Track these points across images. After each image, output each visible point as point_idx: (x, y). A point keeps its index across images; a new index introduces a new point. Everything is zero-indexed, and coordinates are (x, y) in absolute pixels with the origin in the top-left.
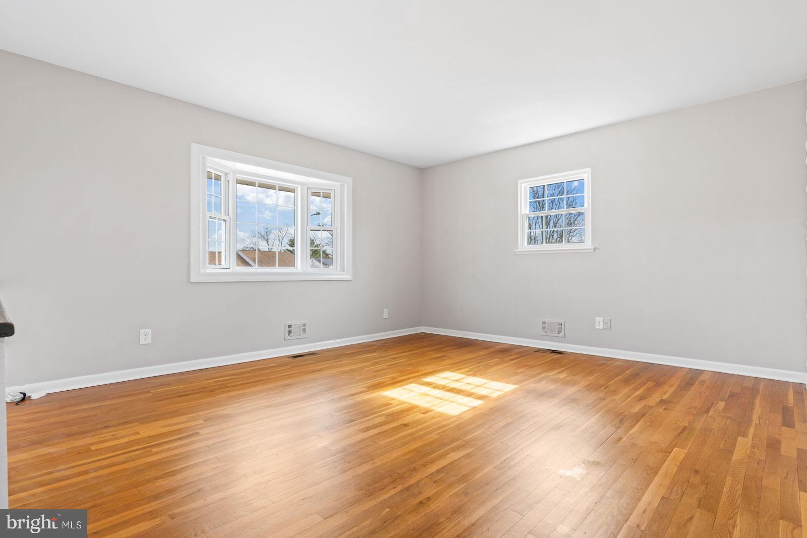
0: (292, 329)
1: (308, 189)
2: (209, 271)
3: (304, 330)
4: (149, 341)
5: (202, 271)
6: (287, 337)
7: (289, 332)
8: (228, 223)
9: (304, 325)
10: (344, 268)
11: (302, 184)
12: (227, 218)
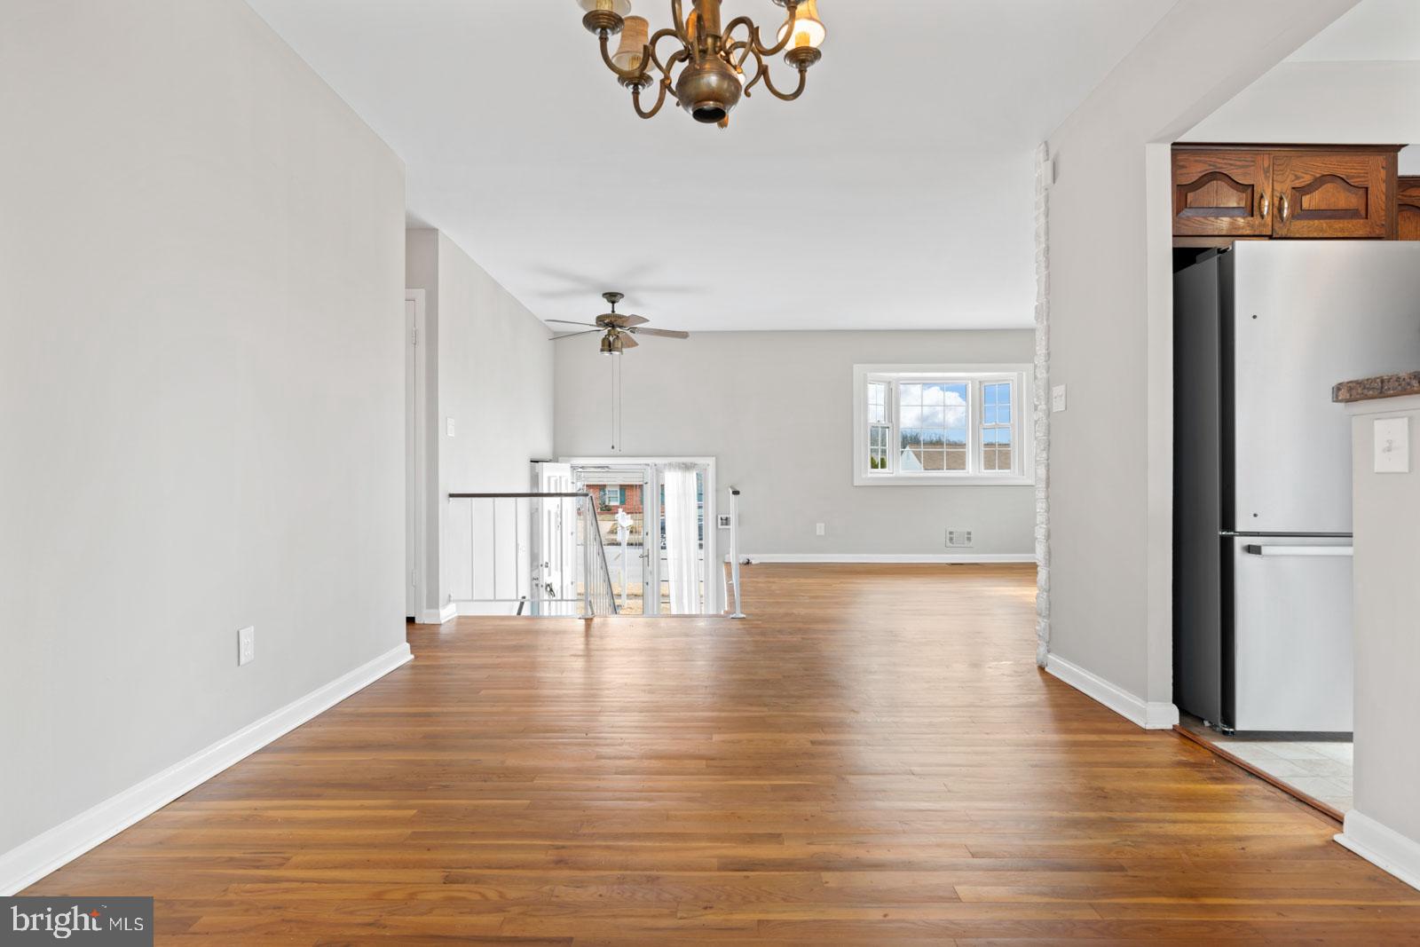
0: (954, 536)
1: (980, 382)
2: (870, 475)
3: (969, 539)
4: (823, 533)
5: (864, 476)
6: (949, 544)
7: (951, 539)
8: (891, 428)
9: (969, 533)
10: (1023, 471)
11: (972, 380)
12: (890, 425)
